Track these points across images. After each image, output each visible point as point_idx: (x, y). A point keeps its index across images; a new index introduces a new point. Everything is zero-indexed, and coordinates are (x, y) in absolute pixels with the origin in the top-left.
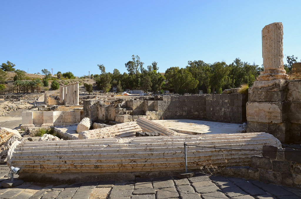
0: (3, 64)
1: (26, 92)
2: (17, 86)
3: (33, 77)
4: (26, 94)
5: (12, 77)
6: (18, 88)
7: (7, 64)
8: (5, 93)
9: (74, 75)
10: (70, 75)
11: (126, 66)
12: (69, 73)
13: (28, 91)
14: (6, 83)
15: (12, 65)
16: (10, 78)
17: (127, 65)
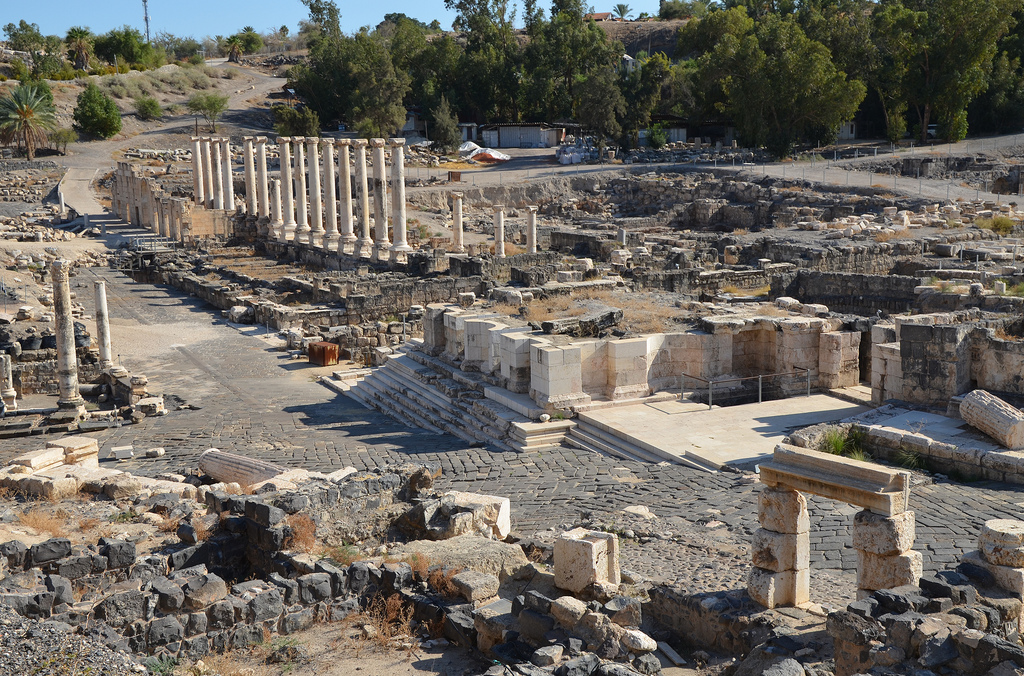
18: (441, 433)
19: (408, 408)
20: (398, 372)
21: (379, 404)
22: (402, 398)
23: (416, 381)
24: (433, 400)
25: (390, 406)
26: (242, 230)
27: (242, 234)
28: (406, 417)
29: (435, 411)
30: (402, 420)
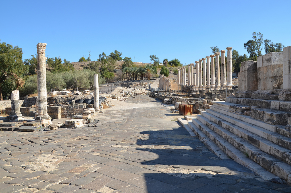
0: (111, 54)
1: (135, 80)
2: (127, 73)
3: (140, 65)
4: (136, 82)
5: (120, 66)
6: (127, 75)
7: (115, 54)
8: (115, 82)
9: (180, 63)
10: (177, 63)
11: (245, 47)
12: (176, 60)
13: (137, 79)
14: (115, 72)
15: (119, 54)
16: (118, 67)
17: (245, 45)
18: (266, 177)
19: (221, 136)
20: (218, 110)
21: (199, 132)
22: (216, 127)
23: (230, 114)
24: (248, 128)
25: (207, 135)
26: (186, 89)
27: (186, 90)
28: (217, 145)
29: (252, 140)
30: (213, 148)
